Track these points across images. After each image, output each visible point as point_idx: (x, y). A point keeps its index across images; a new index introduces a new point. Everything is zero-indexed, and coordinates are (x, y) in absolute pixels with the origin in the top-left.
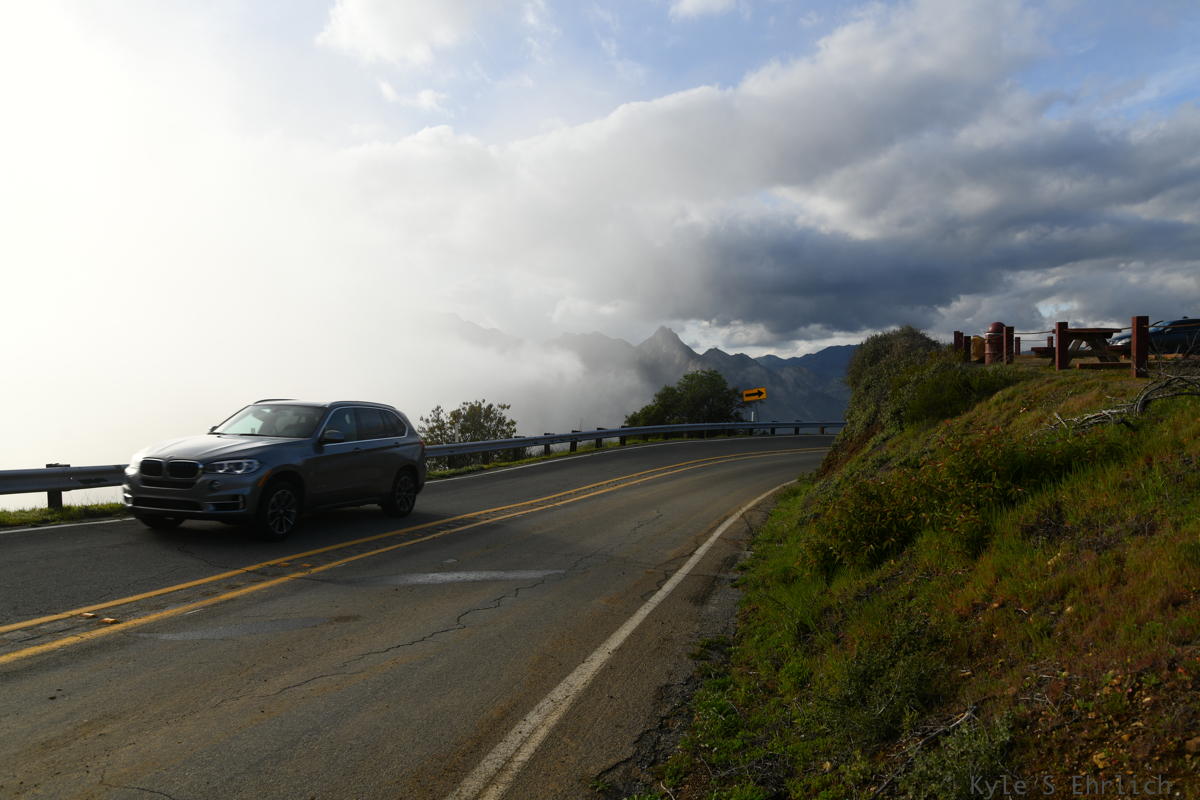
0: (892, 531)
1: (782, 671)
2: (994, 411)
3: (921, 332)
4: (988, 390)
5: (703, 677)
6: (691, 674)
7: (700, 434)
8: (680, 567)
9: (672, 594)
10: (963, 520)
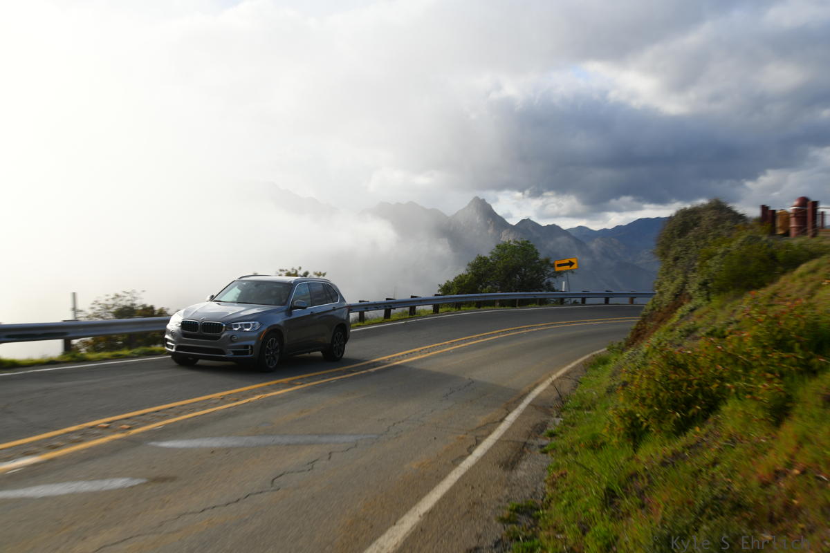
0: (696, 398)
1: (589, 535)
2: (799, 283)
3: (729, 205)
4: (793, 262)
5: (511, 540)
6: (500, 537)
7: (512, 303)
8: (490, 433)
9: (483, 458)
10: (766, 389)
